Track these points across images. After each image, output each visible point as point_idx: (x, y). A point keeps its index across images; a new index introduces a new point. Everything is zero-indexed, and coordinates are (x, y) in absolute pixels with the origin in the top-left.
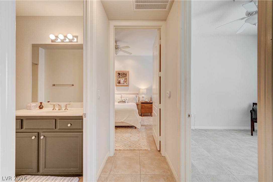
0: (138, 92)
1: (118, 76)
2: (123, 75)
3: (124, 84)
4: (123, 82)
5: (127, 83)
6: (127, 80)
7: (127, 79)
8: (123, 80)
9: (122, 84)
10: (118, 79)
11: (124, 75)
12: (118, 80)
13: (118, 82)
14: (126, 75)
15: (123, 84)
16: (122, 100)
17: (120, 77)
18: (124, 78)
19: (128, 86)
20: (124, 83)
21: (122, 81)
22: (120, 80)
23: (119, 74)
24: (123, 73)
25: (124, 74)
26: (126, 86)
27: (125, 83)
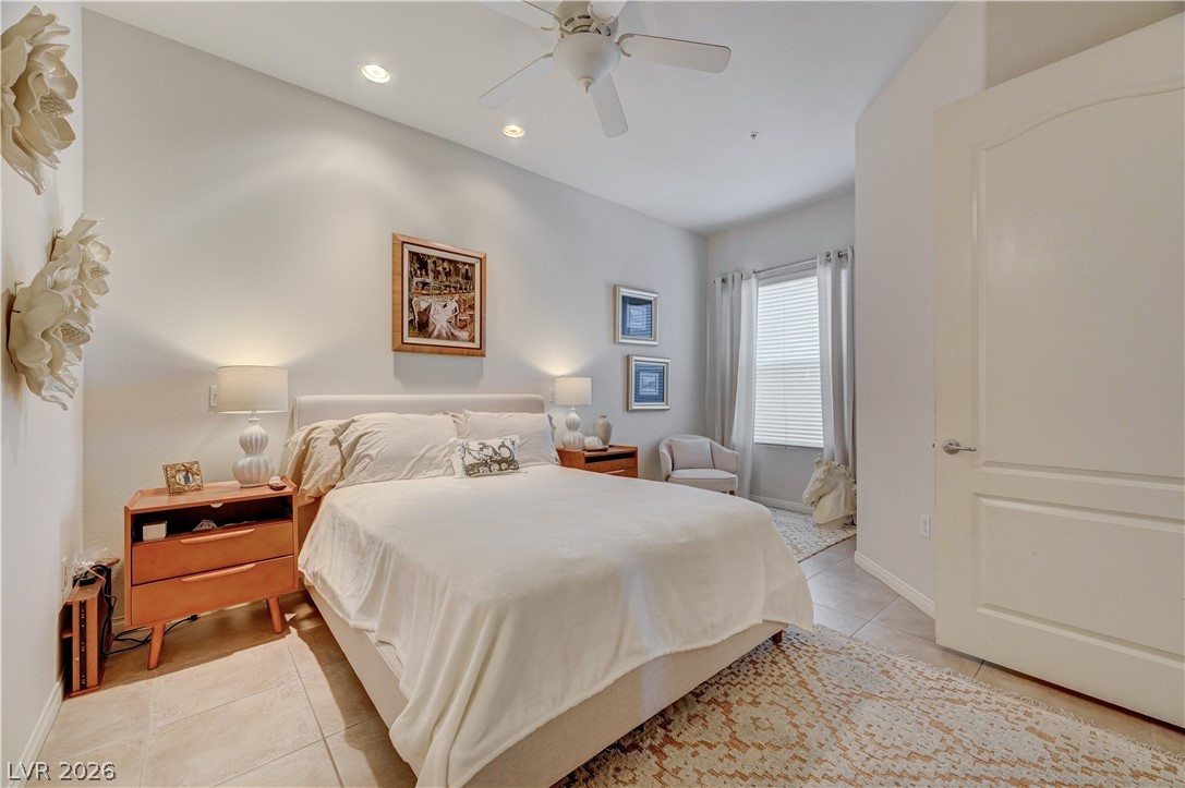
0: (540, 397)
1: (412, 275)
2: (448, 274)
3: (454, 337)
4: (445, 325)
5: (473, 331)
6: (472, 316)
7: (472, 307)
8: (448, 313)
9: (439, 337)
10: (410, 300)
11: (454, 279)
12: (411, 306)
13: (411, 322)
14: (468, 277)
15: (448, 339)
16: (496, 453)
17: (425, 284)
18: (457, 297)
19: (480, 352)
20: (457, 333)
21: (442, 314)
22: (424, 305)
23: (420, 261)
24: (450, 261)
25: (457, 270)
26: (470, 352)
27: (464, 334)
